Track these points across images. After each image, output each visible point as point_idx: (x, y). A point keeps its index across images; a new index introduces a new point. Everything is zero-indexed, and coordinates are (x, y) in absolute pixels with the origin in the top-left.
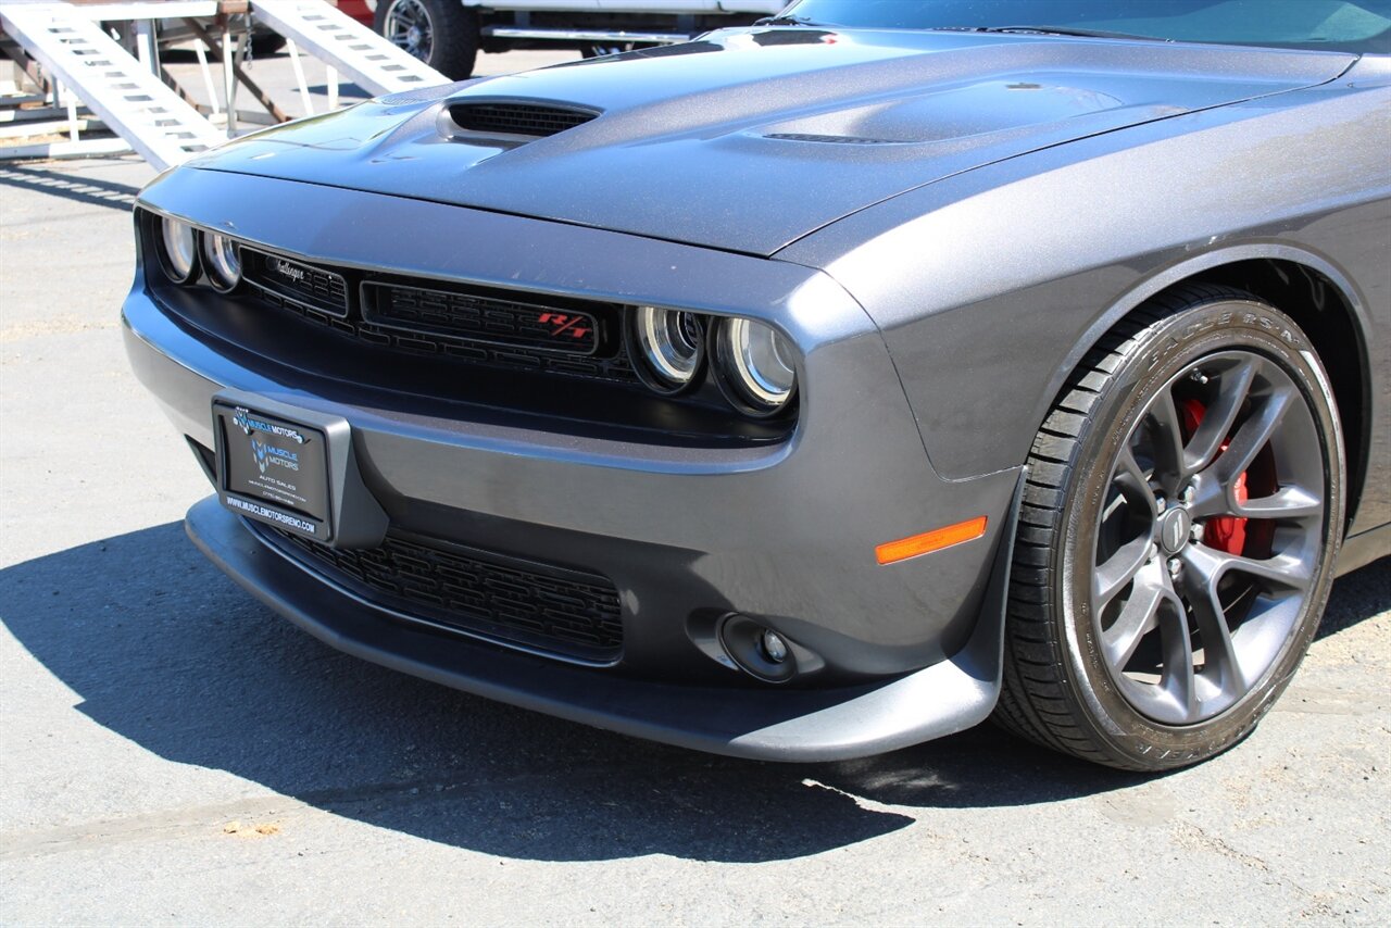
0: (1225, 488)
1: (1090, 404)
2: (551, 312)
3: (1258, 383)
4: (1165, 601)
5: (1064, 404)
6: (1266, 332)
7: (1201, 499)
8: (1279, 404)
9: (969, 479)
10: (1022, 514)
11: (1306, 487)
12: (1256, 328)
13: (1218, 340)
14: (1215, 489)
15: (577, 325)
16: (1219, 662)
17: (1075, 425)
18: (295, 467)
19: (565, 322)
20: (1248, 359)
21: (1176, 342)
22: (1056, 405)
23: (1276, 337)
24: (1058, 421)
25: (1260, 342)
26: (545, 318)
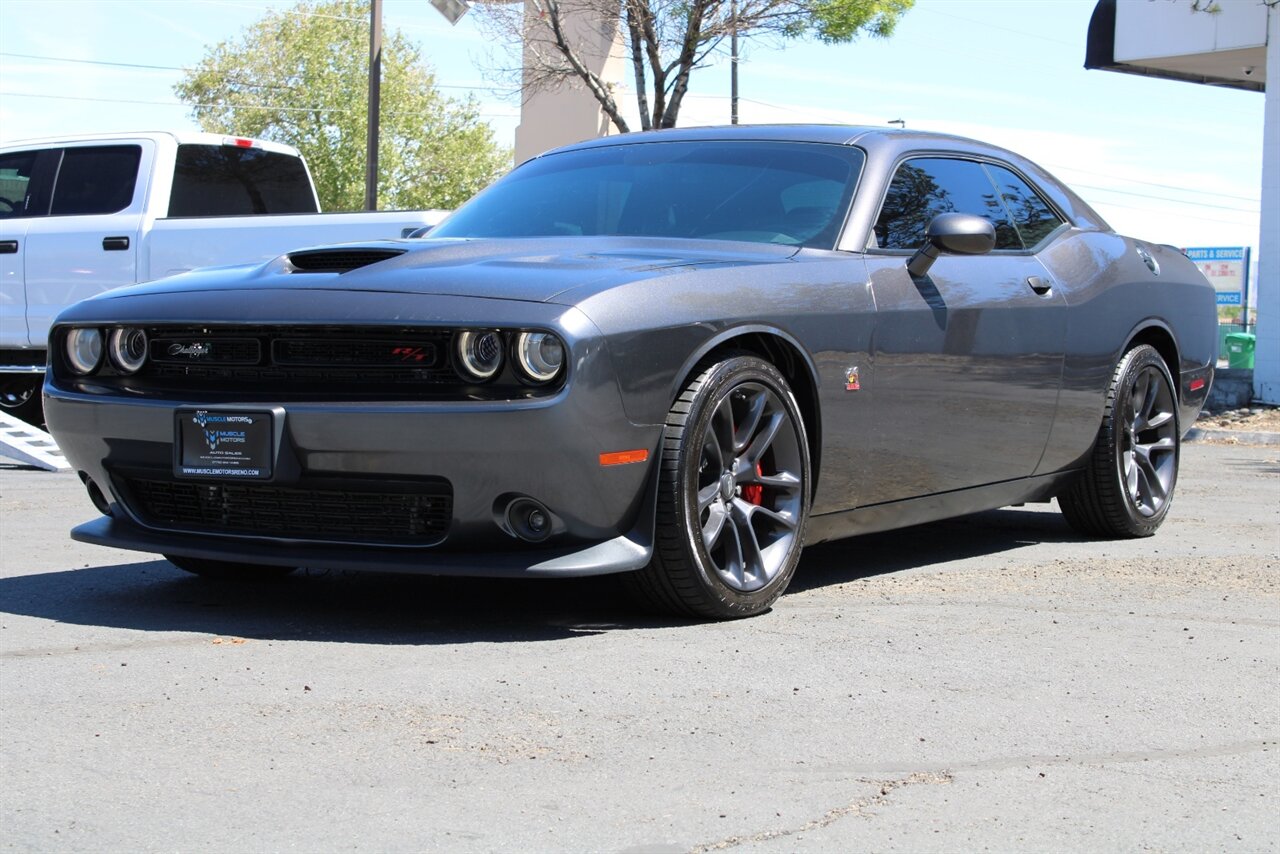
0: (752, 465)
1: (694, 397)
2: (401, 347)
3: (767, 408)
4: (727, 521)
5: (681, 398)
6: (771, 376)
7: (740, 471)
8: (777, 421)
9: (640, 426)
10: (664, 454)
11: (792, 472)
12: (766, 373)
13: (749, 374)
14: (747, 466)
15: (419, 353)
16: (753, 562)
17: (688, 408)
18: (243, 440)
19: (411, 352)
20: (764, 390)
21: (732, 373)
22: (677, 399)
23: (776, 380)
24: (678, 406)
25: (768, 380)
26: (397, 351)
